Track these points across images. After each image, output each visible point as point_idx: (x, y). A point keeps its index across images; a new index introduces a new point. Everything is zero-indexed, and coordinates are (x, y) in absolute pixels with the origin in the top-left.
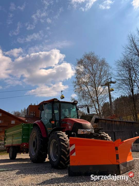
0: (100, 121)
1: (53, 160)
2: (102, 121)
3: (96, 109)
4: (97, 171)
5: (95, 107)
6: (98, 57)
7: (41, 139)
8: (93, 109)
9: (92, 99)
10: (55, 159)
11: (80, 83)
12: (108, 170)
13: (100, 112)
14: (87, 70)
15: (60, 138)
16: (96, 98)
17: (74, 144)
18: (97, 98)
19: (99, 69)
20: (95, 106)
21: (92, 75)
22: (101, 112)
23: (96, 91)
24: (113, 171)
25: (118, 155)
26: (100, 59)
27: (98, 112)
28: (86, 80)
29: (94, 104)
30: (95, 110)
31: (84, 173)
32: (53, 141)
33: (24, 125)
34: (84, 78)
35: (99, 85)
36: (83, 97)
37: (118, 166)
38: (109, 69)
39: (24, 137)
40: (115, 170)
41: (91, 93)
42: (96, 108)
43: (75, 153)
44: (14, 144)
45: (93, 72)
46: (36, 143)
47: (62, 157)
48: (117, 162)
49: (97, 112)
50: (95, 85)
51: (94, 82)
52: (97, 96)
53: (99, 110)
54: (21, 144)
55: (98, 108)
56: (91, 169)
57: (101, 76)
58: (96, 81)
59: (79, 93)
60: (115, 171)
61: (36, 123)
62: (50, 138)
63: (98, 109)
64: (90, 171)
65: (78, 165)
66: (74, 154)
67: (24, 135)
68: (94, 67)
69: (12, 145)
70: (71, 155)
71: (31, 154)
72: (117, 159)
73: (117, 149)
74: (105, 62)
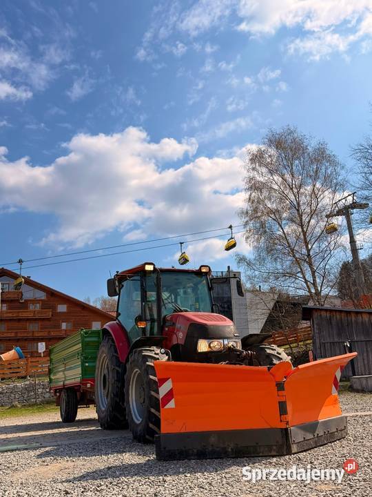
0: (315, 315)
1: (136, 421)
2: (321, 315)
3: (306, 282)
4: (228, 445)
5: (304, 278)
6: (305, 140)
7: (117, 368)
8: (297, 281)
9: (294, 256)
10: (139, 418)
11: (259, 214)
12: (257, 444)
13: (316, 290)
14: (275, 177)
15: (147, 363)
16: (304, 251)
17: (168, 379)
18: (309, 251)
19: (312, 173)
20: (303, 274)
21: (292, 189)
22: (319, 289)
23: (305, 234)
24: (272, 446)
25: (285, 402)
26: (312, 145)
27: (313, 291)
28: (274, 205)
29: (301, 269)
30: (305, 285)
31: (195, 451)
32: (135, 373)
33: (86, 333)
34: (270, 199)
35: (312, 216)
36: (270, 250)
37: (285, 433)
38: (338, 169)
39: (87, 364)
40: (277, 442)
41: (292, 240)
42: (305, 280)
43: (173, 401)
44: (67, 382)
45: (294, 182)
46: (107, 380)
47: (153, 413)
48: (281, 421)
49: (310, 291)
50: (301, 216)
51: (298, 210)
52: (307, 247)
53: (314, 284)
54: (80, 383)
55: (312, 279)
56: (213, 439)
57: (316, 192)
58: (302, 208)
59: (258, 241)
60: (276, 446)
61: (108, 328)
62: (128, 366)
63: (312, 282)
64: (212, 446)
65: (182, 431)
66: (171, 404)
67: (86, 358)
68: (294, 168)
69: (64, 385)
70: (163, 407)
71: (100, 408)
72: (281, 415)
73: (280, 386)
74: (328, 152)
